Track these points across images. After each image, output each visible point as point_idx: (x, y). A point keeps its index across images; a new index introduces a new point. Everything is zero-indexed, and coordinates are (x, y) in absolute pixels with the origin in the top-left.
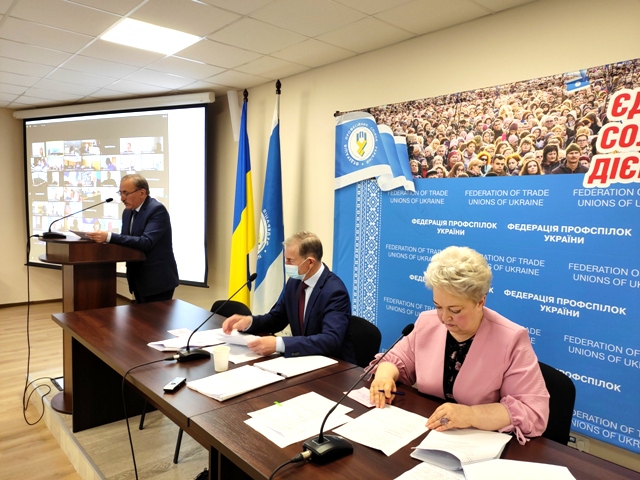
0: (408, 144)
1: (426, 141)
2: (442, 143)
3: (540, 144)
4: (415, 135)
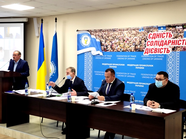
0: (100, 42)
2: (110, 42)
3: (134, 44)
4: (102, 39)
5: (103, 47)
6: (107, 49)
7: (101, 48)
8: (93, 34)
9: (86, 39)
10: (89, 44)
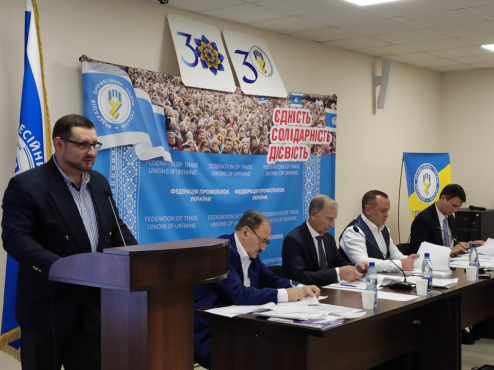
0: (166, 116)
1: (180, 116)
2: (192, 121)
3: (248, 133)
4: (172, 108)
6: (185, 141)
7: (168, 137)
8: (142, 87)
9: (115, 99)
10: (128, 119)
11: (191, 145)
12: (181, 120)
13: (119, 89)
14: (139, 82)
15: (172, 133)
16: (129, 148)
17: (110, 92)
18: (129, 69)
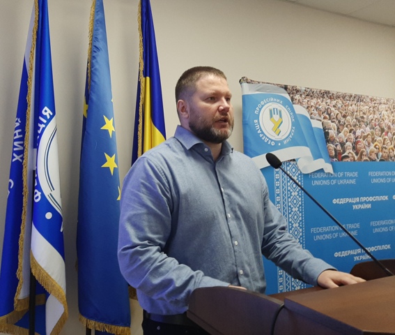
0: (324, 129)
1: (338, 128)
2: (350, 132)
4: (330, 121)
5: (332, 146)
6: (344, 152)
7: (327, 150)
8: (300, 103)
9: (276, 117)
10: (289, 135)
11: (350, 155)
12: (339, 132)
13: (280, 107)
14: (298, 99)
15: (331, 145)
16: (292, 163)
17: (271, 111)
18: (288, 87)
